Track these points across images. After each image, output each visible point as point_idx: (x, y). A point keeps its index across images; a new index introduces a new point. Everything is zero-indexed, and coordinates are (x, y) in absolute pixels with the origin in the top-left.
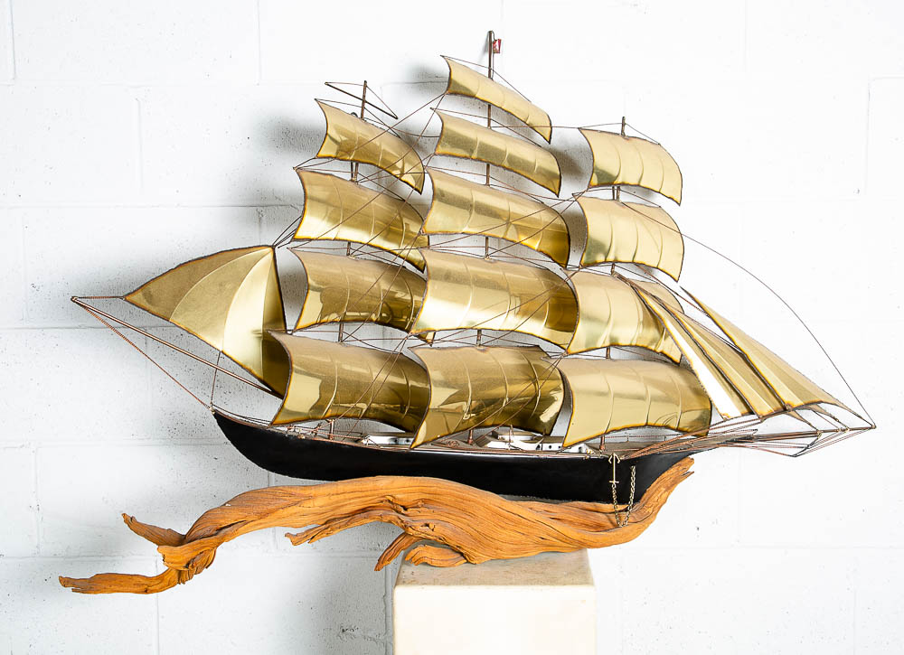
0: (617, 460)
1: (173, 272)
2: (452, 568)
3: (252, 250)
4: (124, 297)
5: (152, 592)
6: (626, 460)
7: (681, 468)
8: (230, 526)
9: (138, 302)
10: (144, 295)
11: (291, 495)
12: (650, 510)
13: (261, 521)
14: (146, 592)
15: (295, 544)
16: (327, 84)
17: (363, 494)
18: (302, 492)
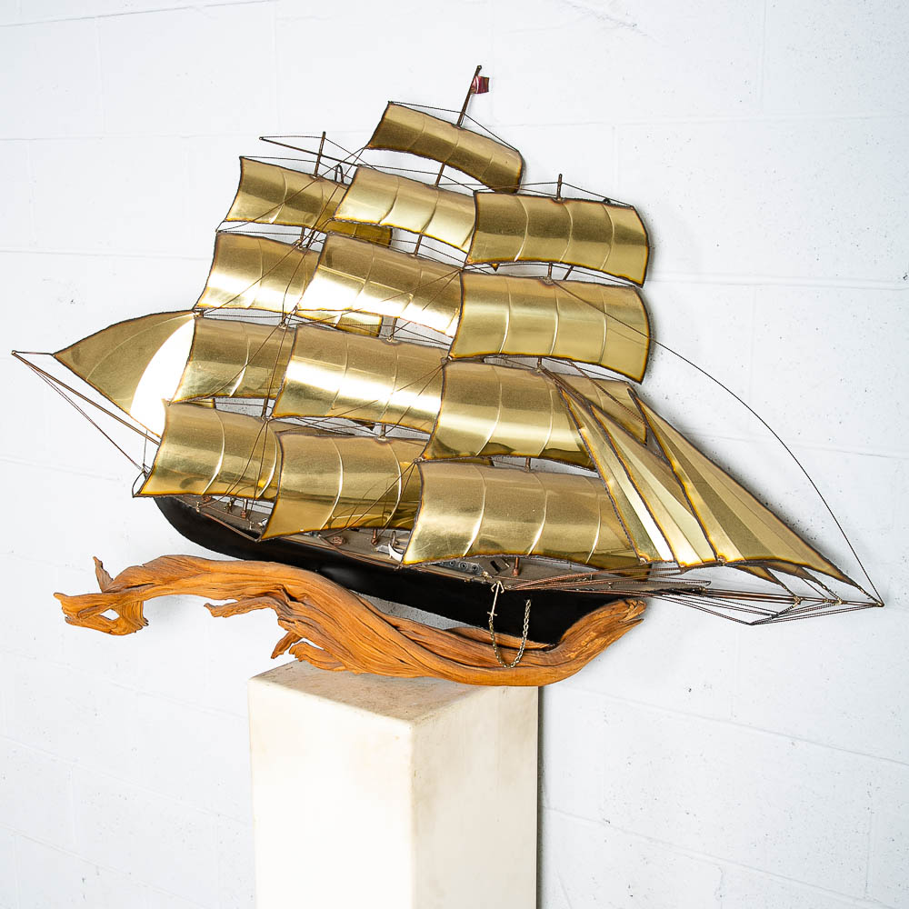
0: (500, 589)
1: (103, 333)
2: (331, 672)
3: (178, 314)
4: (55, 355)
5: (114, 634)
6: (511, 591)
7: (614, 613)
8: (139, 586)
9: (66, 360)
10: (73, 353)
11: (193, 566)
12: (573, 655)
13: (167, 587)
14: (110, 632)
15: (214, 615)
16: (262, 139)
17: (254, 578)
18: (202, 565)
